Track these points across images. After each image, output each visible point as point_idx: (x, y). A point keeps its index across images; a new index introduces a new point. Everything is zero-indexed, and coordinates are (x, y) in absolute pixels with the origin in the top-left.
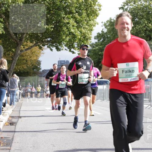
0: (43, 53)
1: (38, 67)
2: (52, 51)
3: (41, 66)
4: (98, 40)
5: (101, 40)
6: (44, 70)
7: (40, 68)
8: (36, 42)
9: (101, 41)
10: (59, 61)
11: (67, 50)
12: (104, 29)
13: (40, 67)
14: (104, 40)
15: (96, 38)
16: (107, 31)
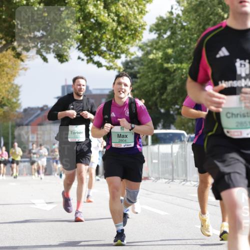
0: (26, 69)
1: (14, 100)
2: (47, 62)
4: (160, 35)
5: (165, 33)
6: (29, 108)
7: (19, 102)
8: (6, 40)
10: (63, 88)
11: (83, 60)
12: (175, 7)
13: (18, 100)
14: (174, 33)
15: (154, 30)
16: (180, 13)
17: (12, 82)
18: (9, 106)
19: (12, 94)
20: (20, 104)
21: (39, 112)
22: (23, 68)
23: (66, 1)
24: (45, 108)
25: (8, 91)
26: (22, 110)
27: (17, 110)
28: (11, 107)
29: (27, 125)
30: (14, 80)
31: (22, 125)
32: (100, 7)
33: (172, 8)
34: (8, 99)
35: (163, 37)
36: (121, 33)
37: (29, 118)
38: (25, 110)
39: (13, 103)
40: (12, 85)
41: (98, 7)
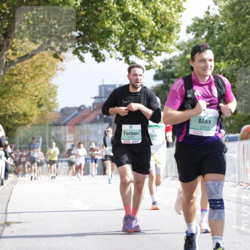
1: (51, 100)
2: (84, 62)
3: (57, 98)
4: (197, 36)
5: (203, 34)
6: (66, 108)
7: (56, 102)
9: (203, 36)
10: (100, 87)
11: (121, 59)
12: (211, 7)
13: (56, 100)
14: (211, 34)
15: (191, 30)
16: (218, 13)
17: (50, 82)
18: (46, 106)
19: (49, 94)
20: (57, 103)
21: (76, 112)
22: (61, 68)
23: (104, 2)
24: (82, 108)
25: (45, 91)
26: (59, 110)
27: (55, 110)
28: (49, 107)
29: (64, 125)
30: (51, 80)
31: (60, 125)
32: (138, 6)
33: (209, 8)
34: (46, 100)
35: (201, 37)
36: (159, 32)
37: (67, 117)
38: (63, 110)
39: (50, 103)
40: (50, 85)
41: (137, 6)
